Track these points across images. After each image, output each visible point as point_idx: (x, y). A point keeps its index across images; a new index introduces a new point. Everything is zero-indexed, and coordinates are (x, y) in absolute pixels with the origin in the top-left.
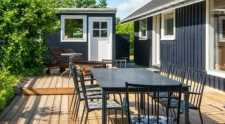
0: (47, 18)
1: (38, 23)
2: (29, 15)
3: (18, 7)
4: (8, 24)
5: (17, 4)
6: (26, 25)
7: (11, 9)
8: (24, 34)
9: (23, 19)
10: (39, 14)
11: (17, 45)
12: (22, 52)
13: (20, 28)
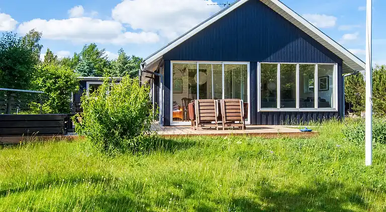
0: (71, 84)
1: (66, 87)
2: (61, 82)
3: (54, 78)
4: (49, 87)
5: (54, 77)
6: (59, 88)
7: (51, 79)
8: (58, 93)
9: (57, 85)
10: (67, 82)
11: (54, 99)
12: (57, 103)
13: (56, 90)
